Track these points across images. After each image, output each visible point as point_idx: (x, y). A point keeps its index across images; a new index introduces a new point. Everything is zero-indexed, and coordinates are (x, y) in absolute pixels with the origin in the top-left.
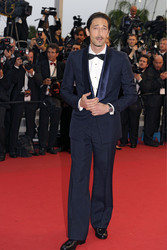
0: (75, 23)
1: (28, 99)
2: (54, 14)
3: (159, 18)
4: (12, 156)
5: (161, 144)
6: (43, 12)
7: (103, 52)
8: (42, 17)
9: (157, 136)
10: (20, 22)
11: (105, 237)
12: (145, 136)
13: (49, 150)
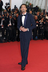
0: (15, 7)
1: (3, 27)
2: (9, 5)
3: (36, 6)
5: (37, 40)
6: (6, 4)
7: (25, 14)
9: (36, 37)
12: (33, 37)
13: (8, 41)
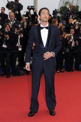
4: (13, 76)
8: (28, 11)
10: (18, 13)
11: (54, 115)
